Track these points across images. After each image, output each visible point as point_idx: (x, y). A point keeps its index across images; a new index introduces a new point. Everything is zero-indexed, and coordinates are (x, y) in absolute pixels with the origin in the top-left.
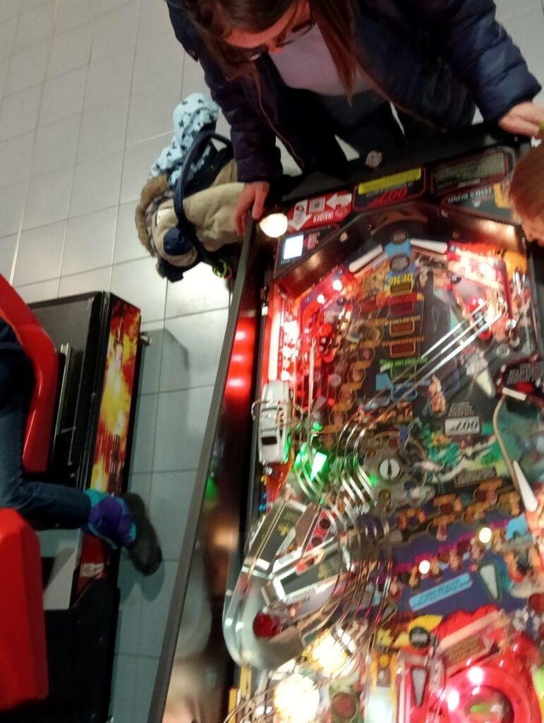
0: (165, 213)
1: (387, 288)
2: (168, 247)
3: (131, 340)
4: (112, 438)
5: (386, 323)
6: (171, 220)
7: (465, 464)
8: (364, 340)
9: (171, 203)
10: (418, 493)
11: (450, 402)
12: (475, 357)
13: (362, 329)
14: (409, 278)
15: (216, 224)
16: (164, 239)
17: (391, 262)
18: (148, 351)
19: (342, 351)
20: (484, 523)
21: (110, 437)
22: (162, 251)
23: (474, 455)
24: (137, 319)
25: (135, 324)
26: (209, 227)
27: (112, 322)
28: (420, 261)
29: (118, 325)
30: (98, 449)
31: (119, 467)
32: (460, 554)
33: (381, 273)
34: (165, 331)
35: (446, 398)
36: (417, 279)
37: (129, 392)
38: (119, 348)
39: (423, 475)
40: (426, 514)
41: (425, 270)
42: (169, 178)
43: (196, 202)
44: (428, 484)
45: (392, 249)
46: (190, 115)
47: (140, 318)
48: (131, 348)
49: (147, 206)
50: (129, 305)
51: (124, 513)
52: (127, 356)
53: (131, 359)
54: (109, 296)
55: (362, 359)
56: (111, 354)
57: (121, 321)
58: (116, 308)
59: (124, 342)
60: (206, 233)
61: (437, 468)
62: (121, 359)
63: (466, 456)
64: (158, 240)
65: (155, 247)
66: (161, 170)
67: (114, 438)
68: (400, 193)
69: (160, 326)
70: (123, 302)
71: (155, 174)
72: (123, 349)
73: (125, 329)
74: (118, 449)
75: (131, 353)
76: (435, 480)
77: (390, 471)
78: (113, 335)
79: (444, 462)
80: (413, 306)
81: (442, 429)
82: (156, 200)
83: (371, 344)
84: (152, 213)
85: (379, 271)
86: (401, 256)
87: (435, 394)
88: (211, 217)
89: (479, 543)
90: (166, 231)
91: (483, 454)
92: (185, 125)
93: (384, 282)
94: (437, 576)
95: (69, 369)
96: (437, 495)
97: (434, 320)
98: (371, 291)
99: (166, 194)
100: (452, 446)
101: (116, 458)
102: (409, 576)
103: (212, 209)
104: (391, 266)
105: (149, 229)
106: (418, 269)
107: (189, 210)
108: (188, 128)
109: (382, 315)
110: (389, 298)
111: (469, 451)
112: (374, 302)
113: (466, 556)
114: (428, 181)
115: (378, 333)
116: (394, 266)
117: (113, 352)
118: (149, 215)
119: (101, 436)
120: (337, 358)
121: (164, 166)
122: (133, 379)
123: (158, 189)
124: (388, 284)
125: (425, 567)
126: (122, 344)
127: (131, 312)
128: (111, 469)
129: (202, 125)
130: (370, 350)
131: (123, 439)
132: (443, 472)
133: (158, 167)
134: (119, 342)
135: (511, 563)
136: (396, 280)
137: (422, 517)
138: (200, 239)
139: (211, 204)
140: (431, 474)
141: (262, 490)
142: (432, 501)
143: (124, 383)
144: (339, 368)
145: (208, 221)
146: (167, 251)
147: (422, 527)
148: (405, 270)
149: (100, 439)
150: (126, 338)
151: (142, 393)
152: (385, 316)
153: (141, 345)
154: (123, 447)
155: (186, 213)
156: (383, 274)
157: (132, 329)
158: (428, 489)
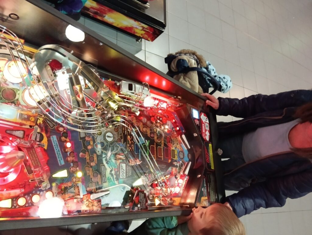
0: (193, 63)
1: (174, 148)
2: (181, 61)
3: (142, 34)
4: (105, 14)
5: (162, 146)
6: (191, 64)
7: (108, 170)
8: (157, 135)
9: (196, 66)
10: (99, 148)
11: (132, 167)
12: (147, 180)
13: (161, 135)
14: (176, 158)
15: (185, 82)
16: (185, 60)
17: (182, 152)
18: (134, 40)
19: (154, 125)
20: (85, 174)
21: (106, 14)
22: (180, 57)
23: (112, 175)
24: (149, 39)
25: (147, 38)
26: (184, 79)
27: (152, 28)
28: (181, 163)
29: (150, 31)
30: (102, 7)
31: (91, 14)
32: (73, 162)
33: (179, 147)
34: (141, 50)
35: (133, 165)
36: (176, 161)
37: (121, 27)
38: (141, 28)
39: (106, 151)
40: (90, 150)
41: (178, 165)
42: (204, 68)
43: (195, 76)
44: (102, 152)
45: (186, 152)
46: (227, 82)
47: (149, 41)
48: (139, 33)
49: (196, 56)
50: (156, 38)
51: (74, 11)
52: (136, 30)
53: (134, 32)
54: (163, 30)
55: (151, 133)
56: (140, 24)
57: (151, 32)
58: (157, 32)
59: (142, 31)
60: (182, 77)
61: (108, 158)
62: (136, 28)
63: (111, 171)
64: (185, 57)
65: (181, 55)
66: (208, 65)
67: (104, 15)
68: (208, 160)
69: (143, 48)
70: (158, 36)
71: (207, 63)
72: (140, 30)
73: (147, 33)
74: (99, 15)
75: (137, 33)
76: (104, 156)
77: (108, 137)
78: (147, 27)
79: (110, 161)
80: (167, 158)
81: (122, 162)
82: (198, 60)
83: (156, 138)
84: (194, 58)
85: (180, 146)
86: (184, 156)
87: (135, 161)
88: (188, 81)
89: (77, 171)
90: (188, 61)
91: (112, 178)
92: (223, 79)
93: (176, 148)
94: (65, 150)
95: (139, 4)
96: (98, 156)
97: (162, 165)
98: (173, 142)
99: (199, 65)
100: (116, 165)
101: (96, 13)
102: (66, 137)
103: (191, 82)
104: (181, 151)
105: (188, 55)
106: (179, 162)
107: (193, 73)
108: (222, 80)
109: (165, 145)
110: (171, 148)
111: (113, 172)
112: (170, 142)
113: (72, 164)
114: (210, 172)
115: (159, 142)
116: (180, 152)
117: (140, 25)
118: (193, 56)
119: (108, 9)
120: (152, 123)
121: (210, 67)
122: (126, 30)
123: (202, 62)
124: (175, 149)
125: (69, 145)
126: (142, 30)
127: (153, 38)
128: (92, 10)
129: (222, 86)
130: (153, 137)
131: (103, 19)
132: (106, 160)
133: (210, 65)
134: (143, 29)
135: (67, 184)
136: (176, 153)
137: (89, 147)
138: (180, 74)
139: (193, 82)
140: (106, 154)
141: (106, 78)
142: (96, 153)
143: (126, 26)
144: (148, 123)
145: (187, 79)
146: (180, 60)
147: (86, 147)
148: (179, 156)
149: (106, 9)
150: (143, 32)
151: (118, 33)
152: (164, 146)
153: (138, 38)
154: (99, 18)
155: (192, 71)
156: (179, 148)
157: (146, 36)
158: (100, 152)
